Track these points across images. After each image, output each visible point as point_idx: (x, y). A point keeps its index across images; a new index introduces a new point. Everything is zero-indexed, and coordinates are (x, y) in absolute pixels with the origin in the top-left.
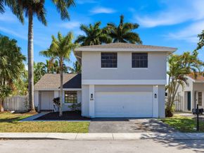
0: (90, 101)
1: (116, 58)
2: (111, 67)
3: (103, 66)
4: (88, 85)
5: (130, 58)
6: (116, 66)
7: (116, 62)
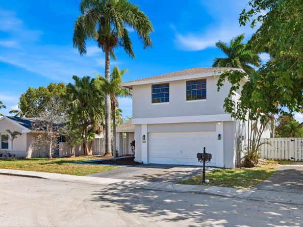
0: (142, 143)
1: (168, 90)
2: (163, 101)
3: (153, 102)
4: (141, 125)
5: (184, 87)
6: (167, 100)
7: (168, 95)
